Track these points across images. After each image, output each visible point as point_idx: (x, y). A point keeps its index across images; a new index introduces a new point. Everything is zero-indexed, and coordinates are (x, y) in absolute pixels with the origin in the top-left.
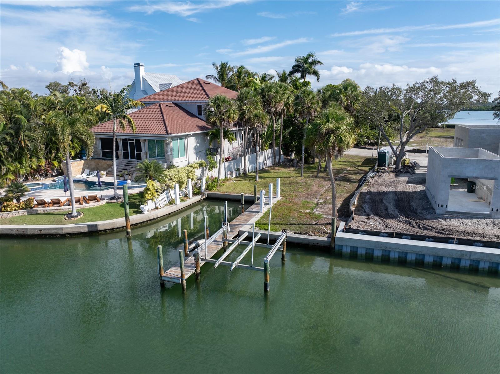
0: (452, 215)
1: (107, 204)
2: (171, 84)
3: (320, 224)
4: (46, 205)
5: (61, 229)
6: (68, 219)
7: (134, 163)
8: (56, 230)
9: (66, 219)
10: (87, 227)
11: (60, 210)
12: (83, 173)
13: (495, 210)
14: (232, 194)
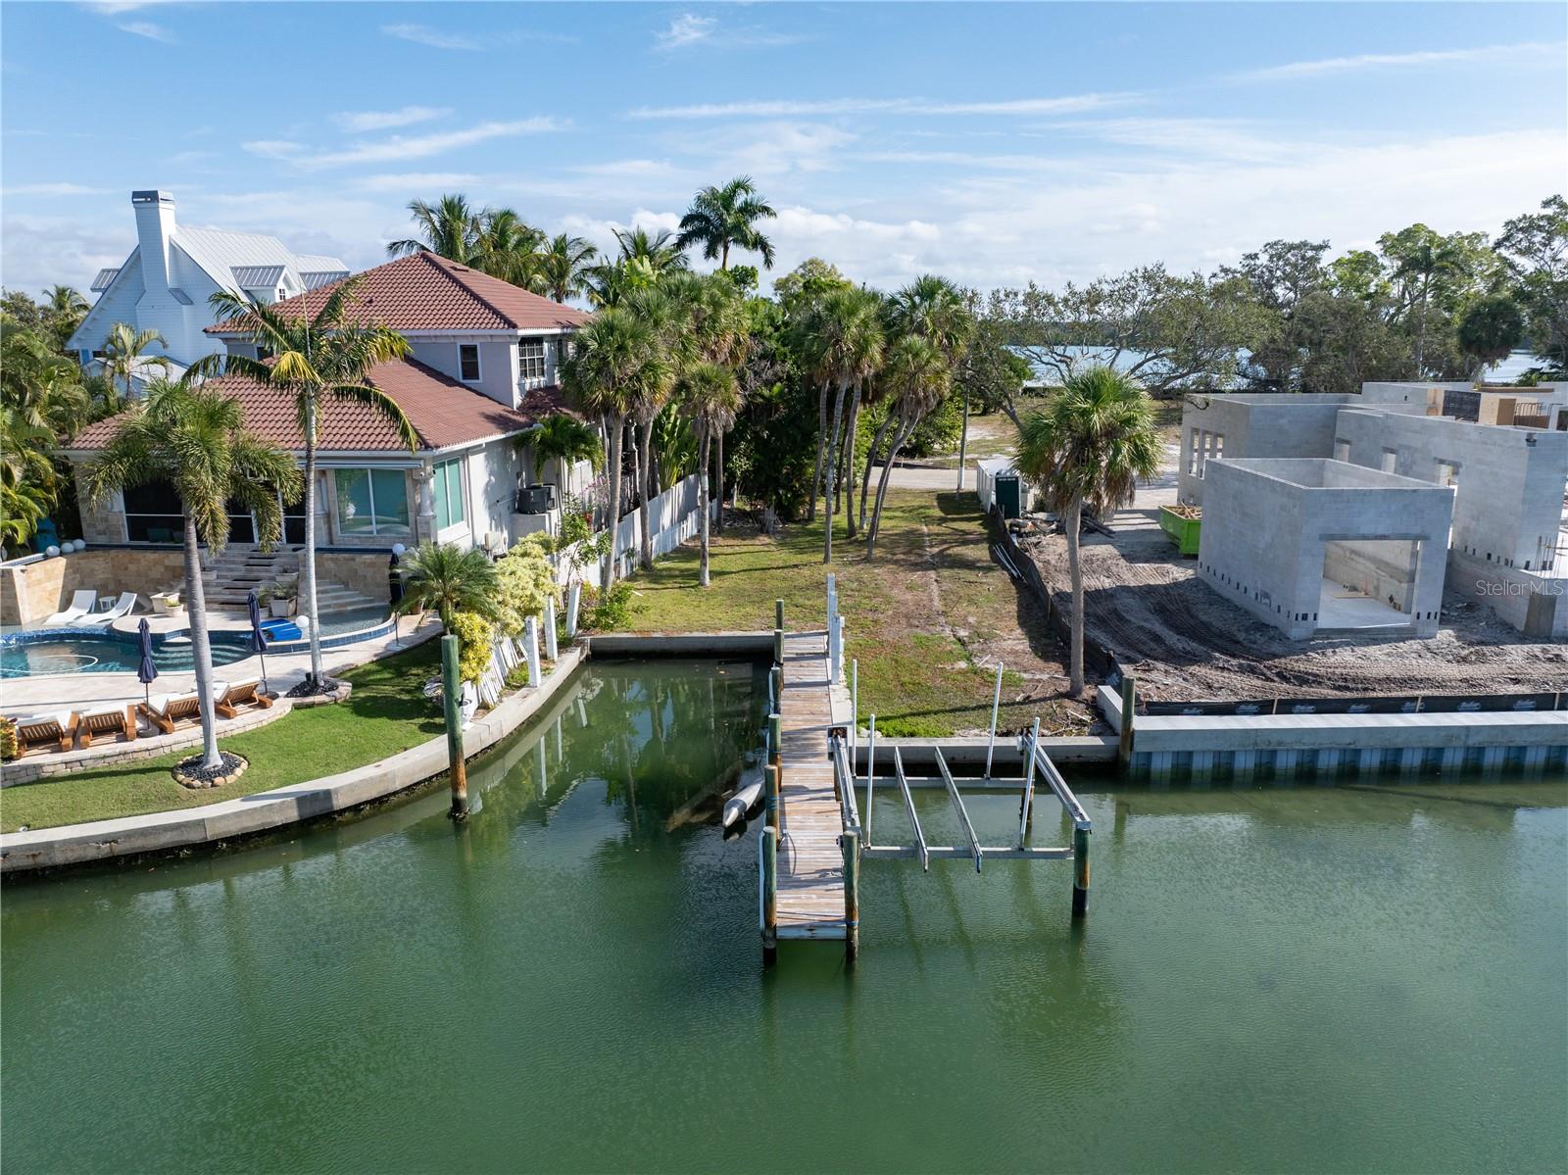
0: (1328, 638)
1: (296, 712)
2: (282, 268)
3: (1035, 701)
4: (67, 741)
5: (201, 823)
6: (197, 783)
7: (280, 556)
8: (175, 833)
9: (188, 786)
10: (295, 804)
11: (135, 755)
12: (66, 604)
13: (1424, 616)
14: (676, 635)
